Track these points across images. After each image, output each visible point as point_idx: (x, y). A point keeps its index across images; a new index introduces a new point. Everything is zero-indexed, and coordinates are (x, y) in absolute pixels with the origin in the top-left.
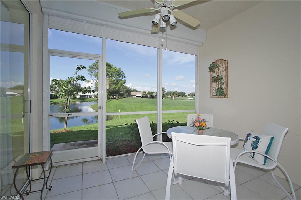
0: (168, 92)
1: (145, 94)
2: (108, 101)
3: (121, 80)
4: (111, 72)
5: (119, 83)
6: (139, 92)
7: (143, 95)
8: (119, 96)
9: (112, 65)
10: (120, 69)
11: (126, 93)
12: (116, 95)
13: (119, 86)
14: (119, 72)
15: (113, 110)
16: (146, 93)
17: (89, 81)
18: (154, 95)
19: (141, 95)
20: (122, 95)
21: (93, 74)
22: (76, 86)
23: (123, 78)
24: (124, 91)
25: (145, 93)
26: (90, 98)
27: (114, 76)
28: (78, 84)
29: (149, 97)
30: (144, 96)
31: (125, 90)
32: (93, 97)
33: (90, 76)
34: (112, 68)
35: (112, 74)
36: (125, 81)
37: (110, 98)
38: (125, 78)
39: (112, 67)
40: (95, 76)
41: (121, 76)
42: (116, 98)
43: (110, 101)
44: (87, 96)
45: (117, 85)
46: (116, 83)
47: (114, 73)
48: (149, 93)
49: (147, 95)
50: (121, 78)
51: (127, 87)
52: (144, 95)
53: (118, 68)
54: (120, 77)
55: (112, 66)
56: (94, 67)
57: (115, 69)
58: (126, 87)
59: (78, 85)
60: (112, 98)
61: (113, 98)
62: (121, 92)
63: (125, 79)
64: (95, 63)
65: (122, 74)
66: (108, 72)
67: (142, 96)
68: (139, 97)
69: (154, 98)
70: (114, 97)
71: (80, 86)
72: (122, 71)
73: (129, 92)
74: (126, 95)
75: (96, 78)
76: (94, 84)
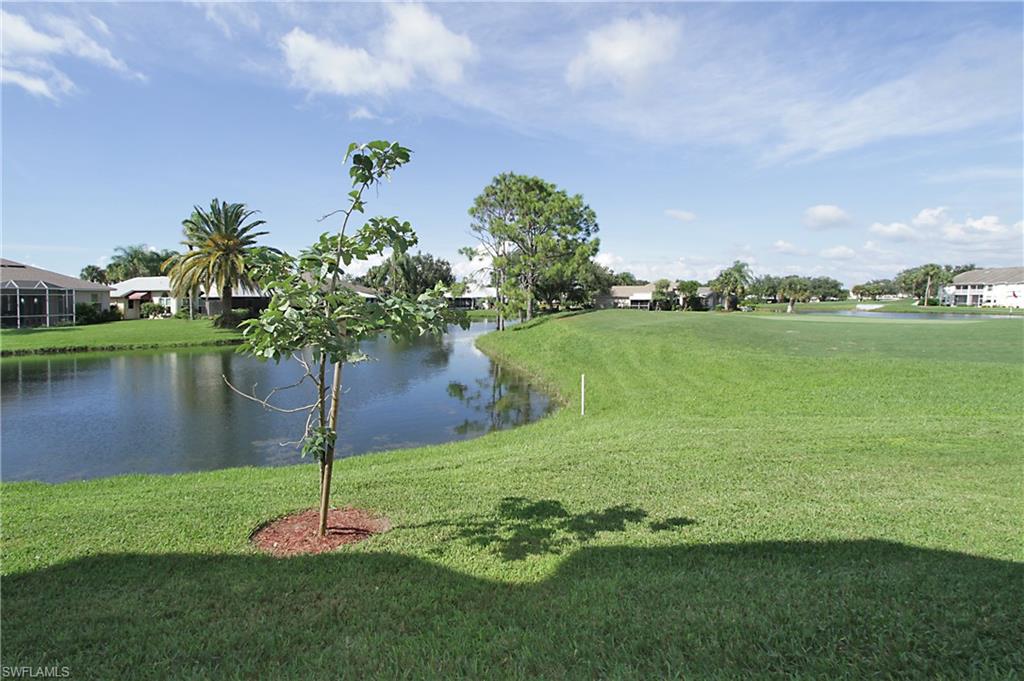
1: (664, 290)
2: (534, 321)
3: (584, 240)
4: (547, 214)
5: (574, 254)
6: (644, 283)
7: (659, 297)
8: (567, 299)
9: (553, 186)
10: (581, 197)
11: (593, 289)
12: (557, 298)
13: (575, 265)
14: (576, 211)
16: (670, 289)
17: (472, 253)
18: (702, 293)
19: (648, 296)
20: (578, 298)
21: (487, 226)
22: (437, 270)
23: (589, 234)
24: (586, 282)
25: (668, 286)
26: (477, 308)
27: (558, 227)
28: (443, 263)
29: (681, 302)
30: (661, 300)
31: (590, 279)
32: (486, 305)
33: (477, 234)
34: (551, 198)
35: (548, 221)
36: (598, 244)
37: (538, 311)
38: (596, 230)
39: (550, 195)
40: (493, 233)
41: (582, 225)
42: (558, 309)
44: (467, 303)
45: (567, 261)
46: (562, 255)
47: (556, 214)
48: (685, 287)
49: (672, 294)
50: (581, 234)
51: (598, 267)
52: (663, 294)
53: (570, 195)
54: (580, 229)
55: (550, 189)
56: (492, 200)
57: (563, 201)
58: (594, 270)
59: (445, 268)
60: (545, 310)
61: (548, 307)
62: (576, 285)
63: (598, 235)
64: (494, 185)
65: (585, 217)
66: (536, 213)
67: (655, 301)
68: (642, 302)
69: (701, 309)
70: (551, 305)
71: (448, 270)
72: (585, 204)
73: (605, 283)
74: (594, 297)
75: (497, 240)
76: (488, 262)
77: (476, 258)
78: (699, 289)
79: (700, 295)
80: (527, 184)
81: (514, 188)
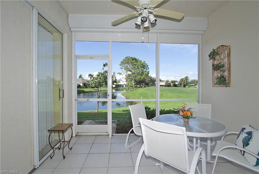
0: (192, 81)
1: (168, 83)
2: (135, 89)
3: (146, 71)
4: (137, 65)
5: (143, 74)
6: (163, 81)
7: (166, 84)
8: (144, 85)
9: (138, 59)
10: (145, 62)
11: (151, 82)
12: (142, 85)
13: (144, 76)
14: (144, 65)
15: (138, 97)
16: (169, 82)
17: (120, 74)
18: (177, 83)
19: (164, 84)
20: (147, 84)
21: (124, 68)
23: (147, 70)
24: (149, 81)
25: (168, 82)
26: (122, 87)
27: (140, 68)
29: (172, 85)
30: (167, 85)
32: (125, 86)
33: (121, 69)
34: (138, 62)
35: (138, 67)
36: (149, 72)
37: (137, 87)
38: (149, 69)
39: (138, 61)
40: (125, 69)
42: (142, 87)
43: (136, 89)
44: (120, 86)
45: (142, 76)
46: (141, 74)
47: (139, 65)
48: (172, 82)
50: (145, 70)
51: (152, 77)
52: (167, 84)
53: (143, 61)
54: (145, 69)
55: (138, 60)
56: (125, 62)
57: (141, 63)
58: (150, 78)
60: (139, 87)
62: (146, 81)
63: (149, 70)
64: (125, 59)
65: (146, 66)
66: (135, 65)
67: (166, 85)
68: (163, 85)
69: (177, 87)
72: (146, 63)
73: (153, 81)
74: (151, 84)
75: (126, 71)
76: (124, 76)
77: (121, 75)
78: (176, 82)
79: (176, 84)
80: (133, 59)
81: (130, 60)
